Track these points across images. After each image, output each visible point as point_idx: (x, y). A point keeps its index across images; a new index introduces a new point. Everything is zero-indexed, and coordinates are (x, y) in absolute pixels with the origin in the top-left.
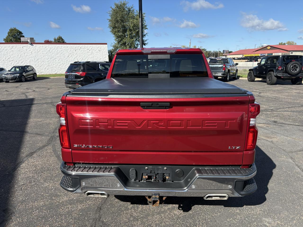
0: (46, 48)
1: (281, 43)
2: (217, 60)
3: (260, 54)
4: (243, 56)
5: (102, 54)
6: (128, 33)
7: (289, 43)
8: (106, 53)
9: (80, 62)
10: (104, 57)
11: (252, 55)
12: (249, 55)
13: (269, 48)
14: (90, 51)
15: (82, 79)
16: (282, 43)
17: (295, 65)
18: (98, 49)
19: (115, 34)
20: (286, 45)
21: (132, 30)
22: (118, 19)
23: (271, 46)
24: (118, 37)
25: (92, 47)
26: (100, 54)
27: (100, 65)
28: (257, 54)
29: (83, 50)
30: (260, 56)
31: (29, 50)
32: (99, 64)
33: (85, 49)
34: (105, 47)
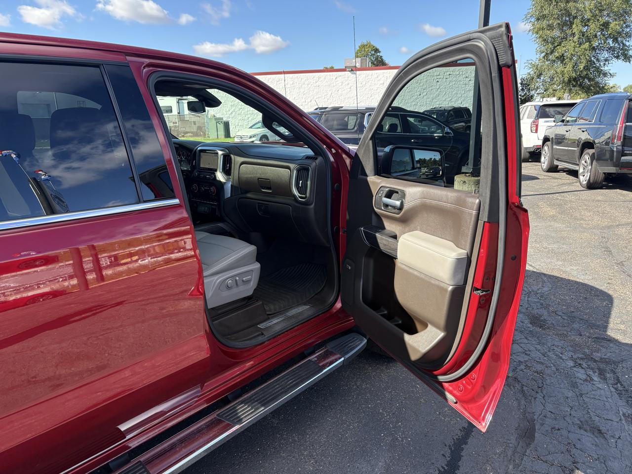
0: (377, 77)
29: (454, 79)
31: (347, 83)
33: (461, 78)
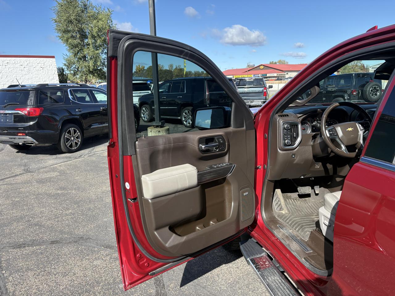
1: (271, 62)
3: (253, 75)
4: (233, 78)
5: (46, 73)
6: (89, 41)
7: (280, 61)
8: (54, 71)
9: (22, 86)
10: (51, 78)
11: (244, 75)
12: (241, 76)
13: (262, 67)
14: (25, 69)
15: (32, 123)
16: (273, 62)
17: (375, 87)
18: (40, 65)
19: (67, 40)
20: (278, 64)
21: (95, 37)
22: (72, 18)
23: (264, 66)
24: (73, 47)
25: (28, 62)
26: (44, 73)
27: (71, 90)
28: (249, 75)
29: (12, 66)
32: (69, 90)
33: (17, 66)
34: (51, 62)
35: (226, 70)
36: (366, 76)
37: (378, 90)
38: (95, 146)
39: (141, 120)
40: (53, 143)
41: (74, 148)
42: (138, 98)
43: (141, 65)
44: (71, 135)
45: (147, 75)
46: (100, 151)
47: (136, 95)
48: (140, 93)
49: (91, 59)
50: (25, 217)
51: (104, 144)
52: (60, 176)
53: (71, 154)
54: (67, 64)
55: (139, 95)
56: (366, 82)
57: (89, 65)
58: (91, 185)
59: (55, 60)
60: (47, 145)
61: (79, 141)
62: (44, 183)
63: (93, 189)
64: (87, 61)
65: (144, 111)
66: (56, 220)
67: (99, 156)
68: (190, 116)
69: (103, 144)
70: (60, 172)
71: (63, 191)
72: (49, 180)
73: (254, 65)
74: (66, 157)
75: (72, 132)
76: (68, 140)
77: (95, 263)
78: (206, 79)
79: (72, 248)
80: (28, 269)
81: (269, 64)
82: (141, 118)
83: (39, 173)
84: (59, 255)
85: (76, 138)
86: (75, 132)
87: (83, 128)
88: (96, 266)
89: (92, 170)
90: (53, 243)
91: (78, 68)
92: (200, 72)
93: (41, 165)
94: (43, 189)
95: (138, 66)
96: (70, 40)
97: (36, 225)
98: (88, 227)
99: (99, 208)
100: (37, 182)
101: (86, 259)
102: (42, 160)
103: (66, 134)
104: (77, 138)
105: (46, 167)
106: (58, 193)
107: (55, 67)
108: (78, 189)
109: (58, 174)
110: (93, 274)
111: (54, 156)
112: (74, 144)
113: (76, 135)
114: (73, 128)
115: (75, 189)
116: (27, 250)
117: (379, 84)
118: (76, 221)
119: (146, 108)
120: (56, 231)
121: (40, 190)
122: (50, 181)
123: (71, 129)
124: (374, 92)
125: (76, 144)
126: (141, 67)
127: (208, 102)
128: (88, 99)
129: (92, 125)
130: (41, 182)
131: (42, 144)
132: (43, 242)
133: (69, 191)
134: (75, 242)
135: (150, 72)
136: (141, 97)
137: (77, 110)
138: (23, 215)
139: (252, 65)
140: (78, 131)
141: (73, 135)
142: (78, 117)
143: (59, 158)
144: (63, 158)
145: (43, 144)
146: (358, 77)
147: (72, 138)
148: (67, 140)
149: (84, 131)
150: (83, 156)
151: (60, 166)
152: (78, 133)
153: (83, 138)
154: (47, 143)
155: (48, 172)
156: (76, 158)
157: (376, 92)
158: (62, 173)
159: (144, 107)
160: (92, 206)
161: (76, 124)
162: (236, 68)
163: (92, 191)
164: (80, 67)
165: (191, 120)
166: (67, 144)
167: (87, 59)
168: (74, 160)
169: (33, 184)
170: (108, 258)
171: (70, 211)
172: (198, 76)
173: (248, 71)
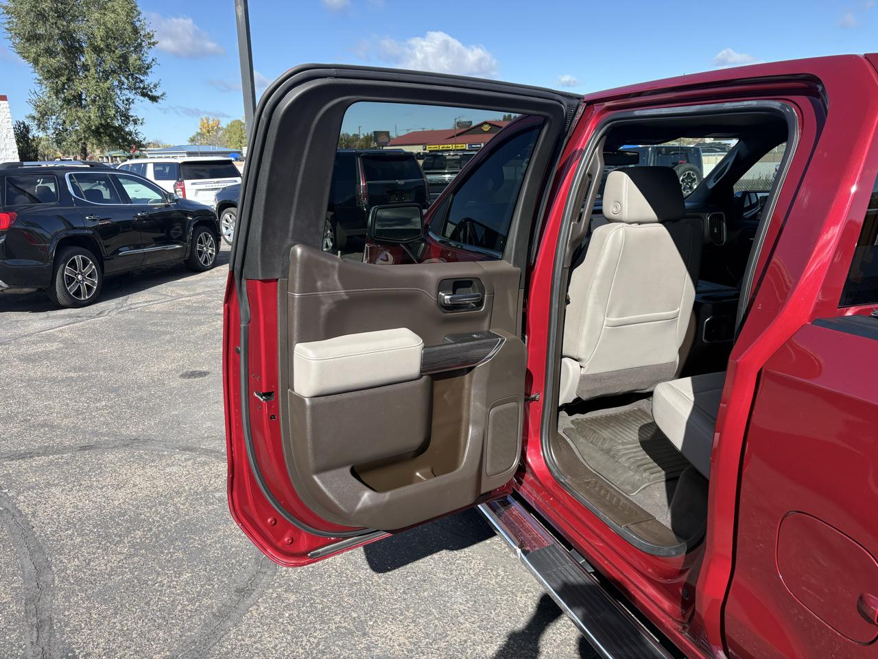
2: (448, 158)
3: (467, 145)
4: (425, 149)
8: (5, 131)
11: (449, 146)
12: (441, 146)
13: (486, 128)
17: (689, 174)
19: (36, 62)
21: (101, 50)
23: (490, 124)
24: (52, 74)
27: (70, 176)
28: (460, 145)
30: (467, 149)
32: (67, 175)
35: (410, 132)
36: (672, 153)
37: (694, 179)
38: (129, 294)
39: (223, 241)
40: (40, 287)
41: (84, 297)
42: (214, 193)
43: (211, 118)
44: (76, 270)
45: (227, 142)
46: (140, 303)
47: (208, 188)
48: (218, 182)
49: (94, 101)
50: (16, 416)
51: (149, 289)
52: (66, 348)
53: (79, 309)
54: (37, 115)
55: (216, 186)
56: (673, 163)
57: (90, 117)
58: (135, 362)
59: (8, 106)
60: (26, 290)
61: (93, 283)
62: (34, 361)
63: (142, 367)
64: (85, 107)
65: (227, 221)
66: (80, 417)
67: (141, 311)
68: (329, 232)
69: (147, 290)
70: (64, 341)
71: (81, 373)
72: (46, 355)
73: (471, 122)
74: (70, 316)
75: (79, 263)
76: (71, 280)
77: (168, 470)
78: (358, 154)
79: (122, 454)
80: (48, 485)
81: (502, 120)
82: (222, 237)
83: (19, 345)
84: (101, 464)
85: (88, 276)
86: (85, 264)
87: (102, 256)
88: (171, 474)
89: (131, 336)
90: (83, 448)
91: (64, 122)
92: (351, 135)
93: (18, 332)
94: (36, 371)
95: (204, 119)
96: (42, 60)
97: (43, 426)
98: (144, 425)
99: (159, 396)
100: (21, 360)
101: (151, 466)
102: (17, 321)
103: (67, 267)
104: (90, 276)
105: (30, 335)
106: (72, 377)
107: (8, 122)
108: (112, 369)
109: (61, 345)
110: (168, 483)
111: (42, 315)
112: (83, 289)
113: (87, 270)
114: (80, 256)
115: (104, 369)
116: (39, 461)
117: (696, 168)
118: (119, 417)
119: (232, 216)
120: (84, 432)
121: (32, 374)
122: (47, 358)
123: (76, 257)
124: (687, 184)
125: (89, 288)
126: (211, 122)
127: (365, 201)
128: (106, 194)
129: (120, 250)
130: (28, 359)
131: (16, 288)
132: (65, 448)
133: (94, 373)
134: (124, 445)
135: (235, 134)
136: (219, 191)
137: (87, 218)
138: (12, 412)
139: (465, 122)
140: (91, 262)
141: (80, 271)
142: (91, 232)
143: (55, 317)
144: (63, 317)
145: (18, 288)
146: (658, 154)
147: (80, 277)
148: (69, 279)
149: (105, 263)
150: (106, 313)
151: (61, 331)
152: (91, 265)
153: (102, 276)
154: (26, 286)
155: (39, 342)
156: (91, 317)
157: (691, 182)
158: (69, 343)
159: (228, 212)
160: (145, 394)
161: (85, 248)
162: (430, 129)
163: (140, 371)
164: (67, 122)
165: (332, 240)
166: (68, 289)
167: (83, 102)
168: (89, 321)
169: (14, 364)
170: (189, 463)
171: (104, 403)
172: (347, 147)
173: (457, 135)
